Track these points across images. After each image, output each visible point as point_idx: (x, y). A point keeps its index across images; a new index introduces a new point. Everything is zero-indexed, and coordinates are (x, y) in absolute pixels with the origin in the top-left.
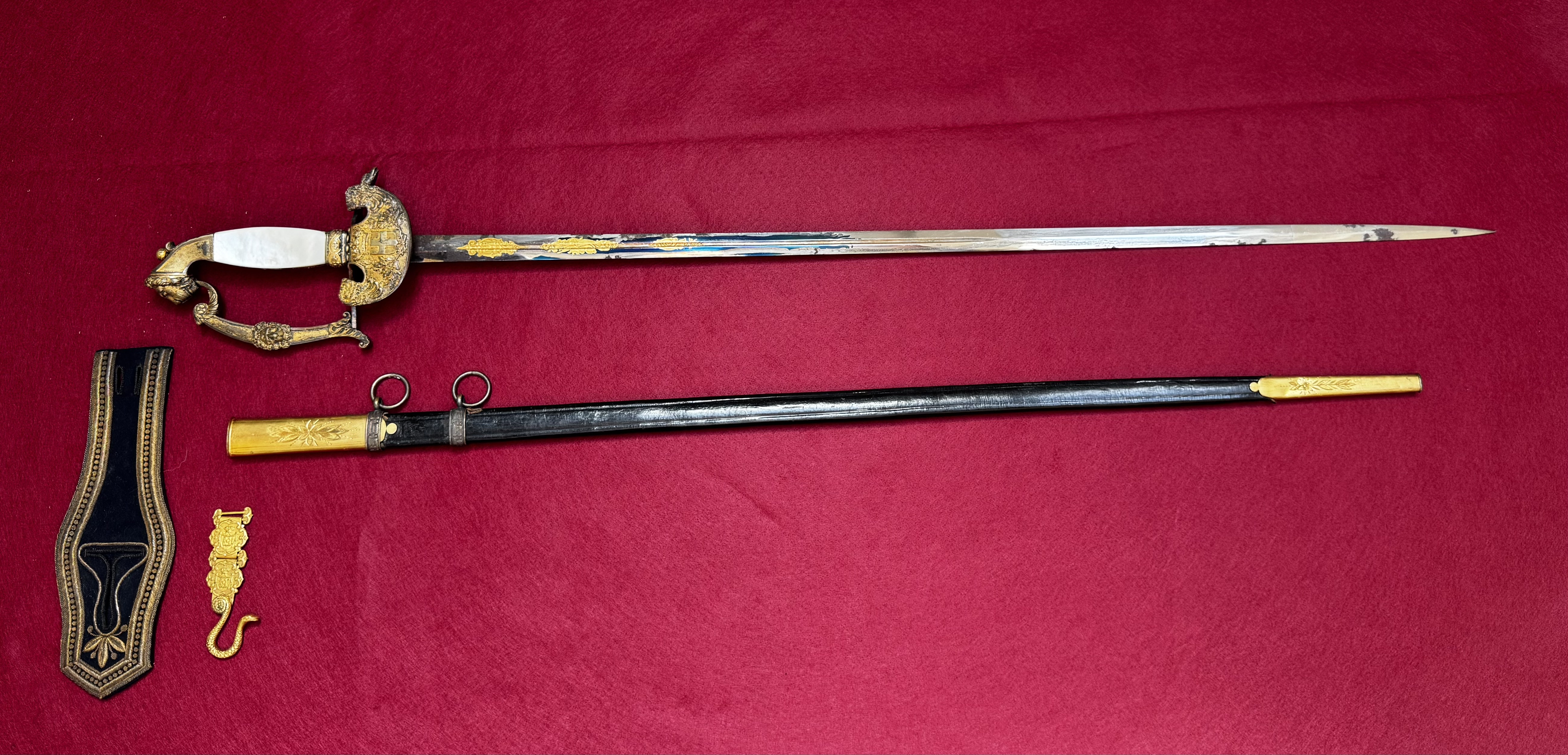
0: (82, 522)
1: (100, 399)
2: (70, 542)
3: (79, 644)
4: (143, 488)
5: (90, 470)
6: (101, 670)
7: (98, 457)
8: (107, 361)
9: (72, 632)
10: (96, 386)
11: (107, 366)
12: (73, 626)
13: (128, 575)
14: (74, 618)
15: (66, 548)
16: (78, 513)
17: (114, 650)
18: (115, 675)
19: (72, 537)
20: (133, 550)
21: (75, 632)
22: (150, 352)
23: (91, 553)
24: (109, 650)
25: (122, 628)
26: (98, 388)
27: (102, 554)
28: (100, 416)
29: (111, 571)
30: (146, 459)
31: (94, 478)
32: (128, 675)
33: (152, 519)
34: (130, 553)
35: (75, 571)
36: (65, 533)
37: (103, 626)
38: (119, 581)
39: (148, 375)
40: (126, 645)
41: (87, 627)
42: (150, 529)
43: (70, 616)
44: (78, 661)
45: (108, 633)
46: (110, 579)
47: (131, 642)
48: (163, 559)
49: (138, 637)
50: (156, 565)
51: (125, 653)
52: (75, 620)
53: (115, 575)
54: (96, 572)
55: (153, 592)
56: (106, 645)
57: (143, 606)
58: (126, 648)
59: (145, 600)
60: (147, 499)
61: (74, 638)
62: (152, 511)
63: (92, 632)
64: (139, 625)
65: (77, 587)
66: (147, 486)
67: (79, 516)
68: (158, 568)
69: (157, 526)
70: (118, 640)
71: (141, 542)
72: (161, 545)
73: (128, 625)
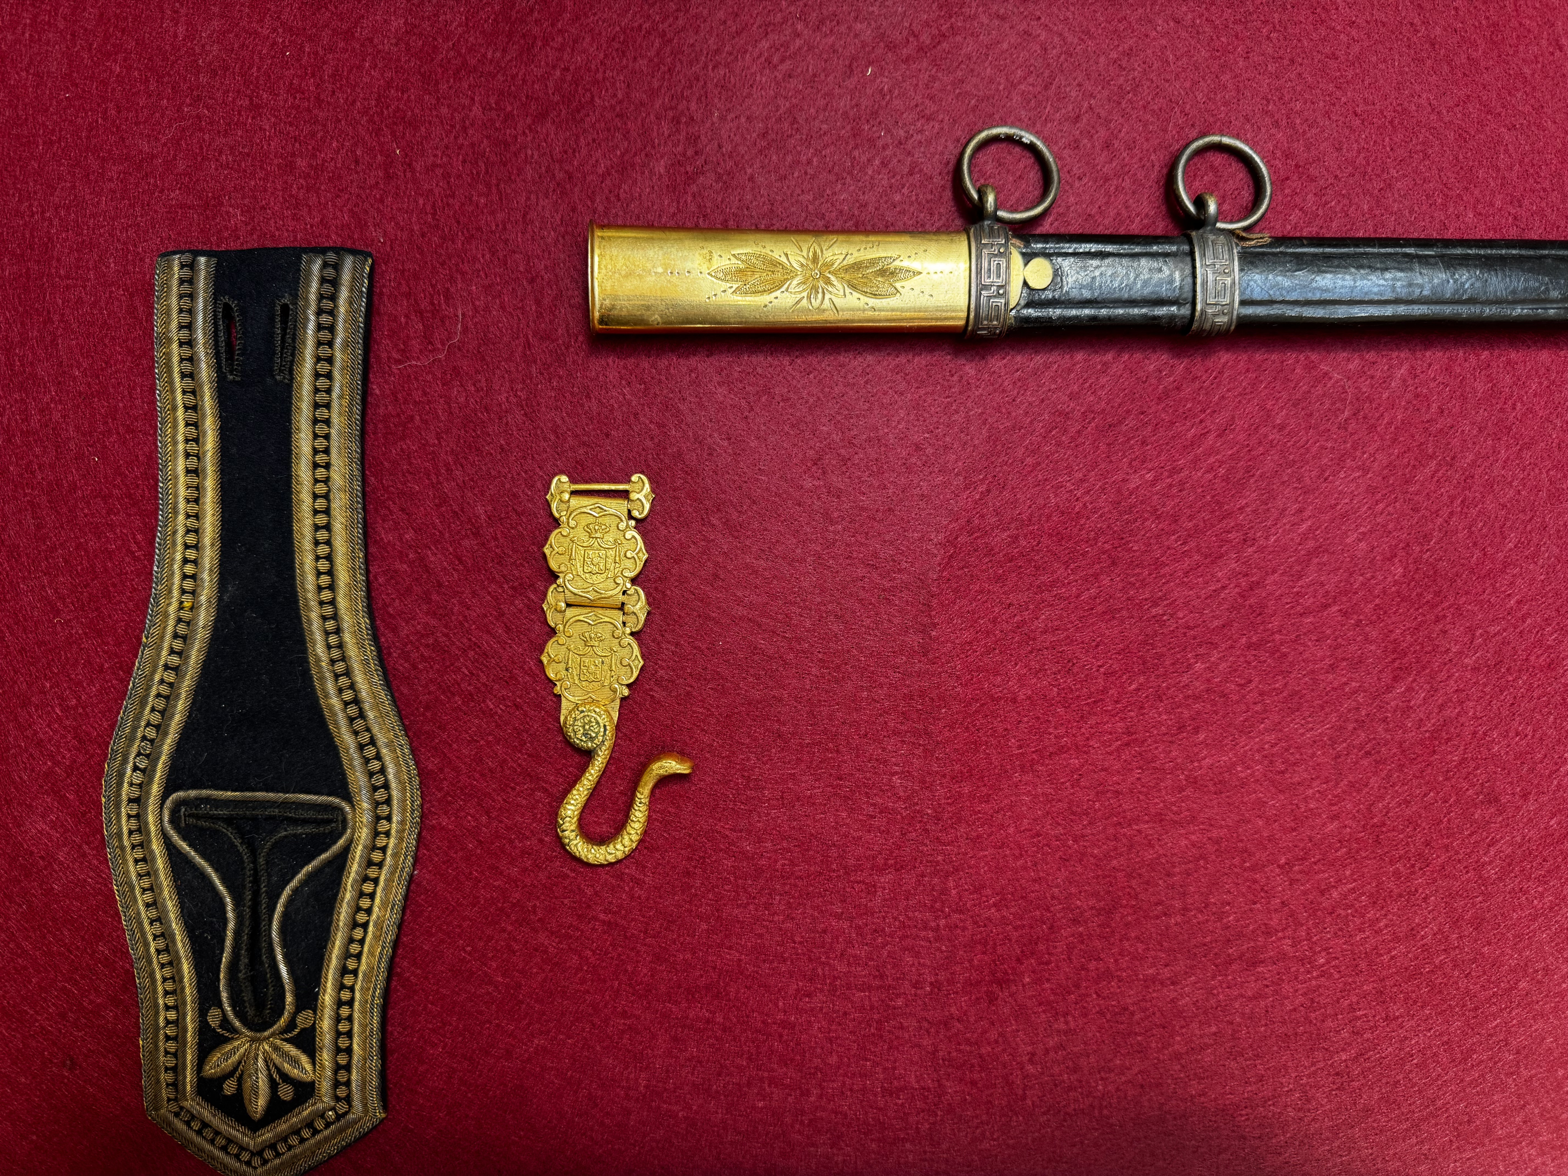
0: (166, 734)
1: (184, 392)
2: (140, 785)
3: (190, 1056)
4: (323, 649)
5: (176, 593)
6: (254, 1126)
7: (191, 554)
8: (191, 281)
9: (168, 1022)
10: (168, 356)
11: (193, 297)
12: (167, 1008)
13: (304, 883)
14: (169, 986)
15: (130, 801)
16: (153, 710)
17: (286, 1078)
18: (294, 1140)
19: (143, 771)
20: (311, 814)
21: (176, 1022)
22: (310, 262)
23: (198, 817)
24: (270, 1077)
25: (299, 1020)
26: (175, 359)
27: (229, 821)
28: (187, 441)
29: (255, 870)
30: (324, 565)
31: (186, 615)
32: (327, 1139)
33: (356, 733)
34: (305, 822)
35: (160, 864)
36: (125, 761)
37: (251, 1012)
38: (278, 896)
39: (311, 326)
40: (314, 1064)
41: (207, 1011)
42: (351, 760)
43: (159, 983)
44: (193, 1100)
45: (265, 1030)
46: (256, 894)
47: (326, 1057)
48: (392, 842)
49: (343, 1043)
50: (376, 856)
51: (313, 1083)
52: (173, 993)
53: (269, 881)
54: (216, 870)
55: (371, 928)
56: (261, 1063)
57: (351, 964)
58: (314, 1070)
59: (354, 948)
60: (337, 676)
61: (175, 1039)
62: (352, 710)
63: (221, 1026)
64: (345, 1011)
65: (170, 905)
66: (333, 640)
67: (156, 718)
68: (380, 865)
69: (370, 752)
70: (293, 1051)
71: (329, 795)
72: (383, 803)
73: (315, 1013)
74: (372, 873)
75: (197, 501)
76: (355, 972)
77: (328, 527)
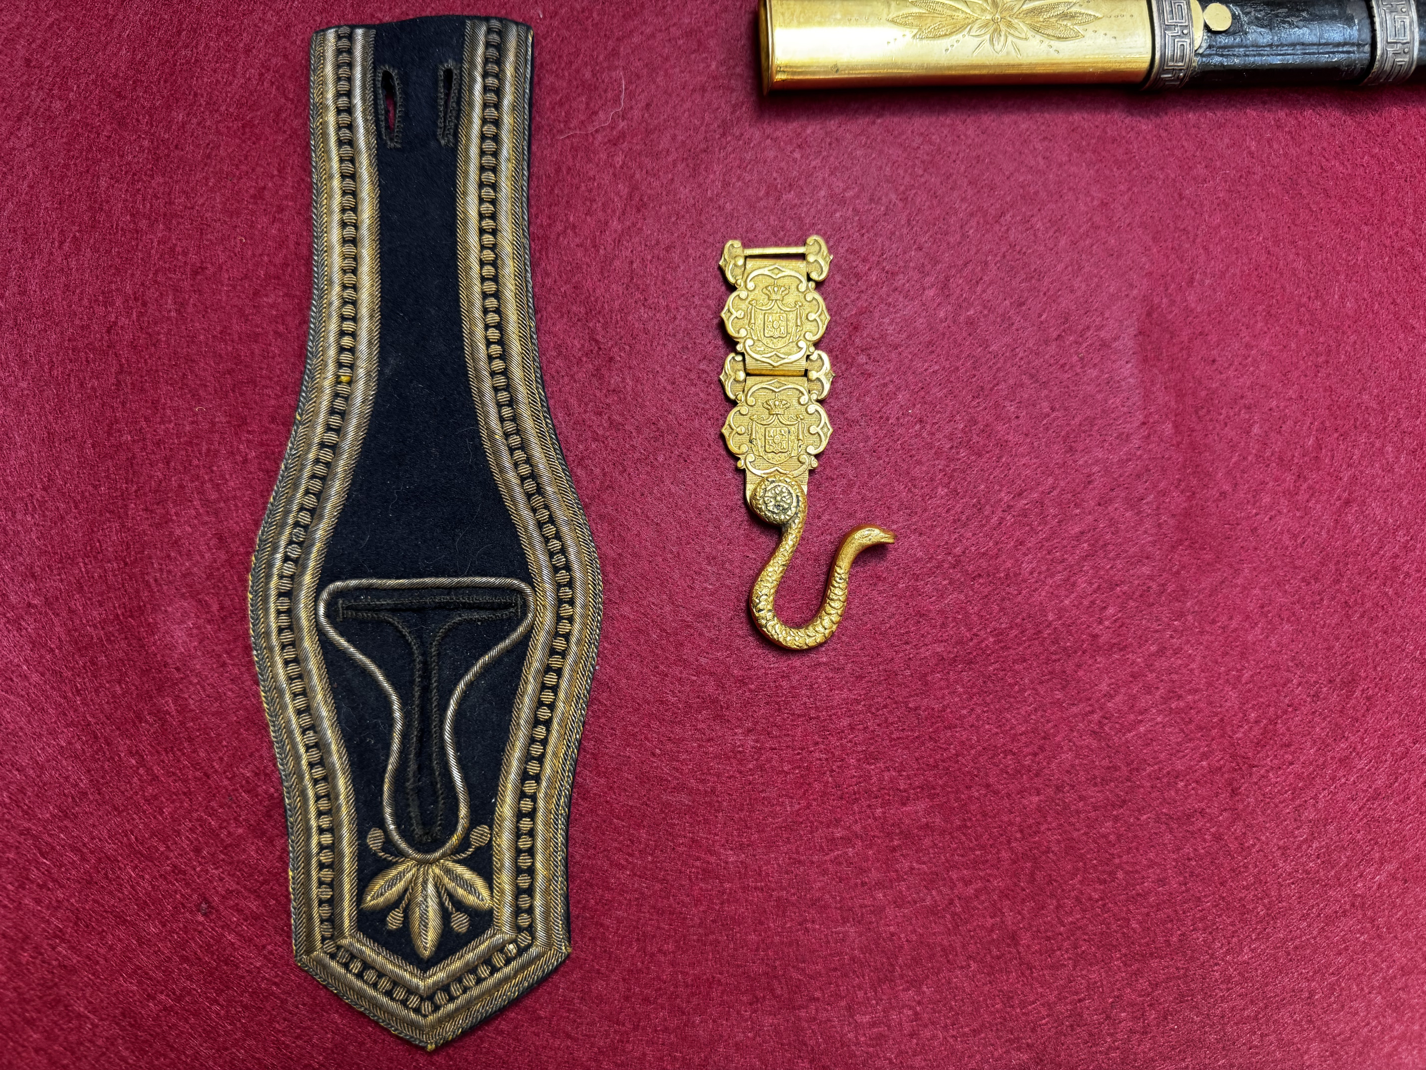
0: (321, 517)
1: (341, 160)
2: (292, 577)
3: (348, 885)
4: (494, 423)
5: (331, 367)
6: (425, 965)
7: (348, 326)
8: (349, 51)
9: (322, 847)
10: (324, 124)
11: (351, 65)
12: (321, 831)
13: (479, 676)
14: (324, 804)
15: (280, 595)
16: (307, 492)
17: (460, 905)
18: (470, 980)
19: (296, 561)
20: (488, 598)
21: (332, 848)
22: (475, 29)
23: (357, 609)
24: (441, 904)
25: (474, 836)
26: (332, 128)
27: (394, 610)
28: (343, 210)
29: (425, 663)
30: (494, 334)
31: (343, 389)
32: (507, 979)
33: (534, 510)
34: (478, 609)
35: (314, 665)
36: (275, 549)
37: (418, 831)
38: (451, 692)
39: (478, 88)
40: (491, 888)
41: (367, 833)
42: (530, 538)
43: (312, 802)
44: (352, 936)
45: (434, 851)
46: (426, 690)
47: (505, 879)
48: (577, 626)
49: (525, 861)
50: (560, 644)
51: (490, 912)
52: (328, 812)
53: (439, 677)
54: (380, 667)
55: (555, 725)
56: (431, 889)
57: (533, 768)
58: (492, 896)
59: (536, 749)
60: (512, 450)
61: (330, 866)
62: (530, 485)
63: (383, 849)
64: (526, 824)
65: (324, 712)
66: (506, 412)
67: (311, 501)
68: (563, 654)
69: (550, 530)
70: (467, 874)
71: (507, 576)
72: (565, 586)
73: (491, 828)
74: (555, 662)
75: (354, 271)
76: (537, 778)
77: (497, 295)
